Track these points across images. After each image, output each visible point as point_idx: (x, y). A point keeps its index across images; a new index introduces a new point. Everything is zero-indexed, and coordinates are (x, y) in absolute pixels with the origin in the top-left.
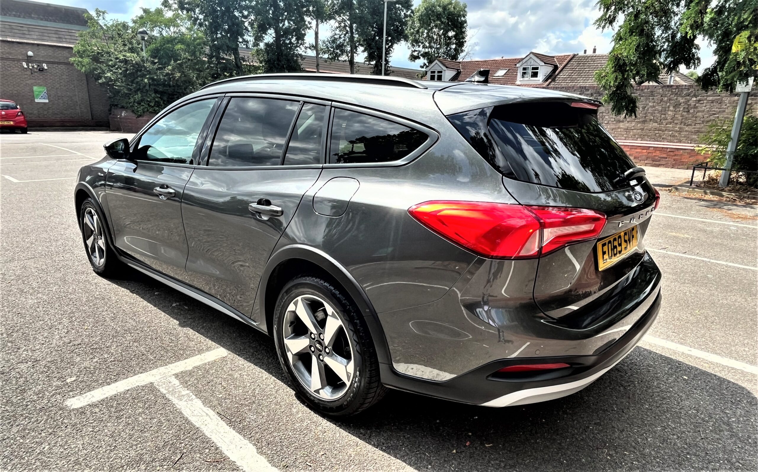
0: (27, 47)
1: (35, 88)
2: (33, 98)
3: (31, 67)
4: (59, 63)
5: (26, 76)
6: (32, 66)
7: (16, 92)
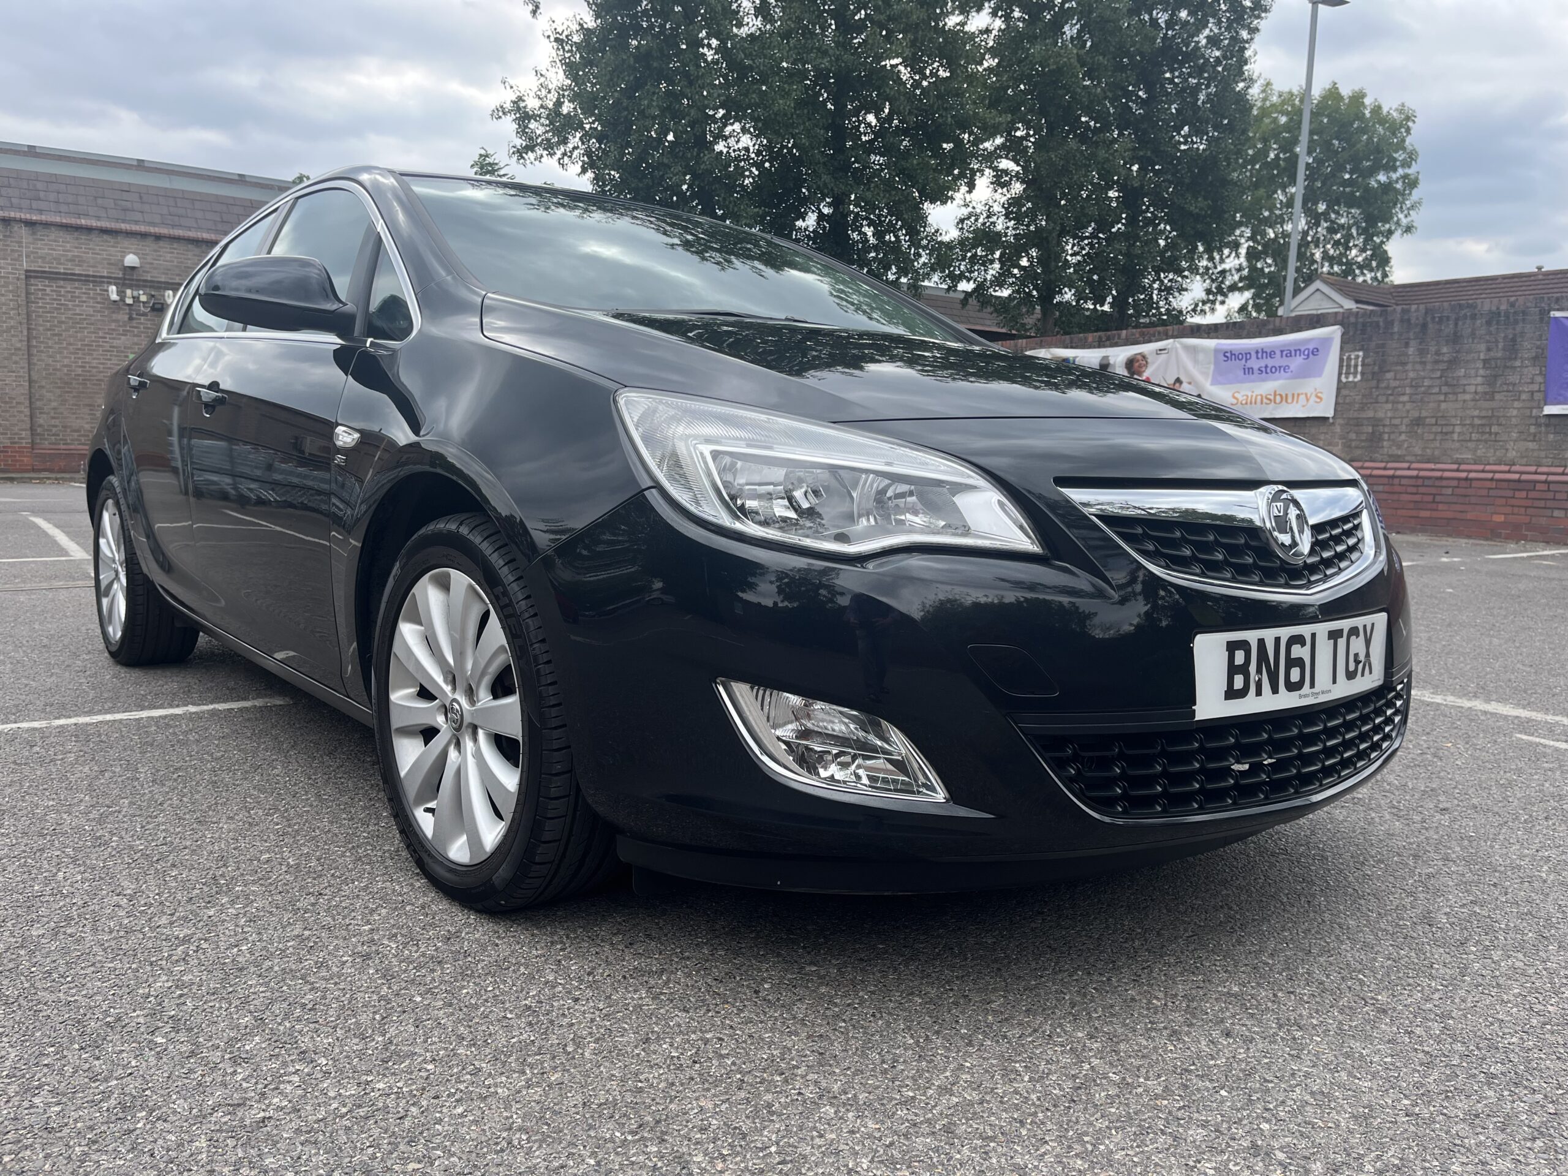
0: (126, 243)
3: (129, 301)
5: (113, 325)
6: (136, 299)
7: (79, 371)
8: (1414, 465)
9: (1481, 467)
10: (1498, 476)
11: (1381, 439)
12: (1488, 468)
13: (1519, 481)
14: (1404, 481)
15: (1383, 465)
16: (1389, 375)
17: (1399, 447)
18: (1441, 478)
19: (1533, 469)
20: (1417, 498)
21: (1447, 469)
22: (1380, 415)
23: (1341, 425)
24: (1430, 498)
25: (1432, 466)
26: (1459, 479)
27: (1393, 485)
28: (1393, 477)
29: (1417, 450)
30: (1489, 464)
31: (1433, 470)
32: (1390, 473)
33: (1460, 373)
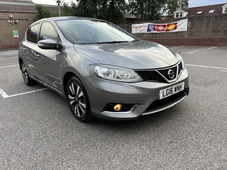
0: (10, 13)
1: (14, 31)
2: (13, 35)
4: (23, 20)
5: (10, 26)
6: (12, 22)
7: (6, 33)
8: (197, 37)
10: (208, 38)
11: (193, 34)
13: (210, 38)
14: (196, 39)
15: (193, 37)
16: (194, 25)
19: (212, 37)
20: (198, 41)
21: (201, 37)
22: (193, 30)
23: (188, 32)
27: (194, 40)
29: (197, 35)
30: (206, 36)
31: (199, 37)
33: (203, 24)
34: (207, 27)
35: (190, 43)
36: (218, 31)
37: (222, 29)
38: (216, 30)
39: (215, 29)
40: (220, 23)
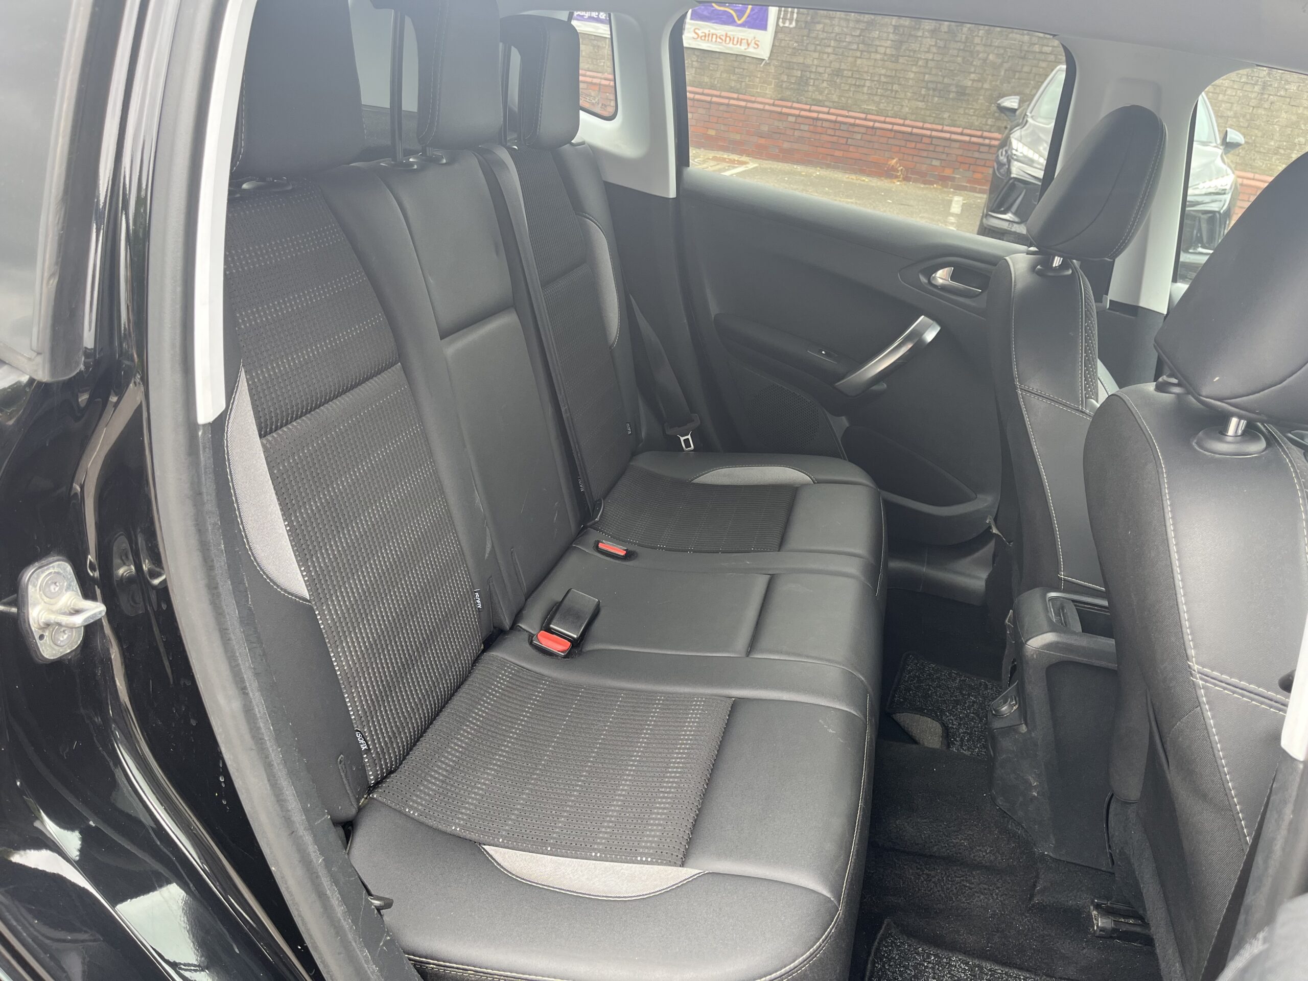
8: (832, 111)
9: (882, 119)
10: (896, 128)
11: (807, 84)
12: (888, 120)
13: (911, 134)
14: (825, 124)
15: (808, 107)
16: (819, 27)
17: (821, 93)
18: (854, 125)
19: (920, 124)
20: (835, 139)
21: (855, 117)
22: (809, 61)
23: (776, 67)
24: (843, 141)
25: (845, 113)
26: (867, 127)
27: (816, 126)
28: (817, 119)
29: (835, 98)
30: (887, 116)
31: (847, 117)
32: (815, 115)
33: (876, 34)
34: (895, 58)
35: (786, 145)
36: (964, 94)
37: (986, 86)
38: (950, 85)
39: (946, 80)
40: (977, 40)
